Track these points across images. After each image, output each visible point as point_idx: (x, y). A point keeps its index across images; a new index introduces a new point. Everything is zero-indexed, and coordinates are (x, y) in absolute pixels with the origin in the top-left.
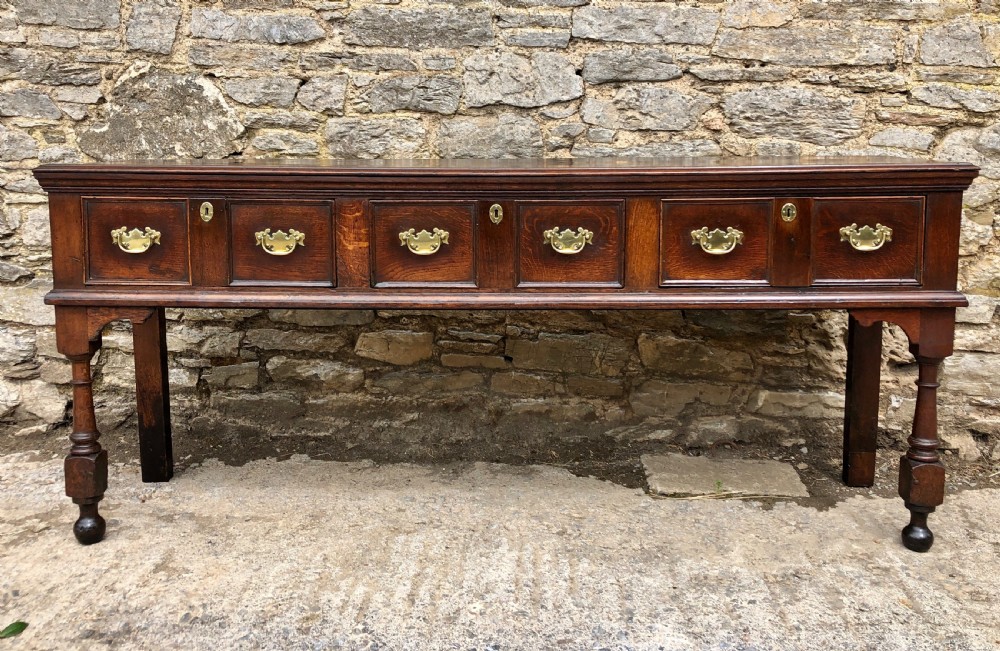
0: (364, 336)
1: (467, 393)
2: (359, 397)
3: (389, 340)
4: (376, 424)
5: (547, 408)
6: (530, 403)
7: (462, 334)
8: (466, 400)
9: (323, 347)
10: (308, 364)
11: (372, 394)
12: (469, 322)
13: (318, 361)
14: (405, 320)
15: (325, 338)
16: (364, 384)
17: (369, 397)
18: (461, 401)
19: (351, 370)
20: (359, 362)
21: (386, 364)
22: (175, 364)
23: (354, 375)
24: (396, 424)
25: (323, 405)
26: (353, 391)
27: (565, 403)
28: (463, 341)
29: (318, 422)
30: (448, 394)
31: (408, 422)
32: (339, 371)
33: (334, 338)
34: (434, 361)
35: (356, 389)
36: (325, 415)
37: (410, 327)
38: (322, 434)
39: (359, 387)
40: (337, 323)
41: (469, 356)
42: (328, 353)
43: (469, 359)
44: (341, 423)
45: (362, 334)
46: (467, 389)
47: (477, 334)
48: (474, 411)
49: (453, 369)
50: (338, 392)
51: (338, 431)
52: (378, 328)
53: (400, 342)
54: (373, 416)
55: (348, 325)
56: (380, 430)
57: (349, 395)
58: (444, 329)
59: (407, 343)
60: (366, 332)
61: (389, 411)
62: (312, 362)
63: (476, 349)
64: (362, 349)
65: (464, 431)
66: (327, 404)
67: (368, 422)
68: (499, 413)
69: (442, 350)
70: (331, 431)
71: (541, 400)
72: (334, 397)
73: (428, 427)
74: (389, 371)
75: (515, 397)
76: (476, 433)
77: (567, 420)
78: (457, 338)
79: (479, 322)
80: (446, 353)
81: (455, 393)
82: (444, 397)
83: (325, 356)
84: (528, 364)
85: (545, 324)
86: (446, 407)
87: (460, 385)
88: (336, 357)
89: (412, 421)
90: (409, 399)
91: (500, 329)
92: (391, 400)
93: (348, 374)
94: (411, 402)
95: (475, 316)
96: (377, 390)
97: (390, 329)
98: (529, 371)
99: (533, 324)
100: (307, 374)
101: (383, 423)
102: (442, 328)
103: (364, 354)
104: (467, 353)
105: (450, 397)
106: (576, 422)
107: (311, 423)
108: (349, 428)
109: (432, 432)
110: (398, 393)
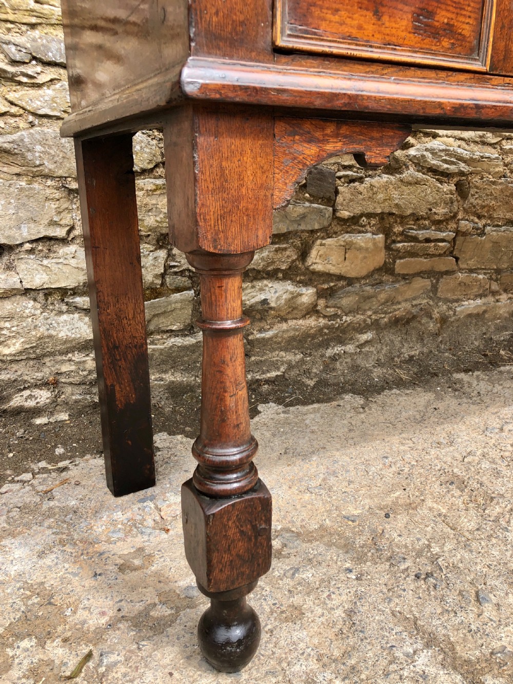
0: (321, 245)
1: (414, 303)
2: (311, 322)
3: (347, 247)
4: (329, 352)
5: (484, 308)
6: (471, 305)
7: (422, 234)
8: (414, 311)
9: (273, 262)
10: (253, 287)
11: (325, 317)
12: (425, 219)
13: (265, 282)
14: (364, 220)
15: (277, 250)
16: (316, 305)
17: (322, 322)
18: (411, 313)
19: (304, 290)
20: (311, 278)
21: (340, 277)
22: (64, 308)
23: (307, 295)
24: (350, 348)
25: (271, 339)
26: (304, 317)
27: (498, 301)
28: (420, 242)
29: (266, 360)
30: (400, 306)
31: (361, 345)
32: (292, 293)
33: (285, 249)
34: (387, 269)
35: (307, 314)
36: (272, 350)
37: (368, 227)
38: (273, 374)
39: (312, 311)
40: (291, 229)
41: (422, 259)
42: (277, 270)
43: (423, 263)
44: (294, 357)
45: (319, 242)
46: (414, 299)
47: (432, 233)
48: (423, 321)
49: (404, 277)
50: (286, 320)
51: (291, 367)
52: (336, 233)
53: (360, 249)
54: (326, 344)
55: (303, 231)
56: (334, 358)
57: (301, 322)
58: (401, 229)
59: (367, 249)
60: (323, 238)
61: (340, 335)
62: (259, 284)
63: (432, 251)
64: (317, 260)
65: (411, 345)
66: (276, 336)
67: (321, 351)
68: (444, 320)
69: (396, 255)
70: (282, 369)
71: (479, 302)
72: (284, 326)
73: (379, 346)
74: (343, 287)
75: (457, 301)
76: (424, 345)
77: (498, 319)
78: (415, 239)
79: (437, 218)
80: (401, 258)
81: (403, 304)
82: (395, 310)
83: (272, 275)
84: (472, 263)
85: (491, 217)
86: (396, 322)
87: (409, 294)
88: (288, 275)
89: (367, 342)
90: (362, 317)
91: (452, 225)
92: (346, 321)
93: (301, 295)
94: (365, 321)
95: (434, 210)
96: (331, 311)
97: (347, 232)
98: (471, 271)
99: (479, 217)
100: (253, 301)
101: (338, 349)
102: (398, 229)
103: (319, 267)
104: (421, 256)
105: (401, 309)
106: (506, 319)
107: (257, 363)
108: (302, 362)
109: (384, 352)
110: (350, 312)
